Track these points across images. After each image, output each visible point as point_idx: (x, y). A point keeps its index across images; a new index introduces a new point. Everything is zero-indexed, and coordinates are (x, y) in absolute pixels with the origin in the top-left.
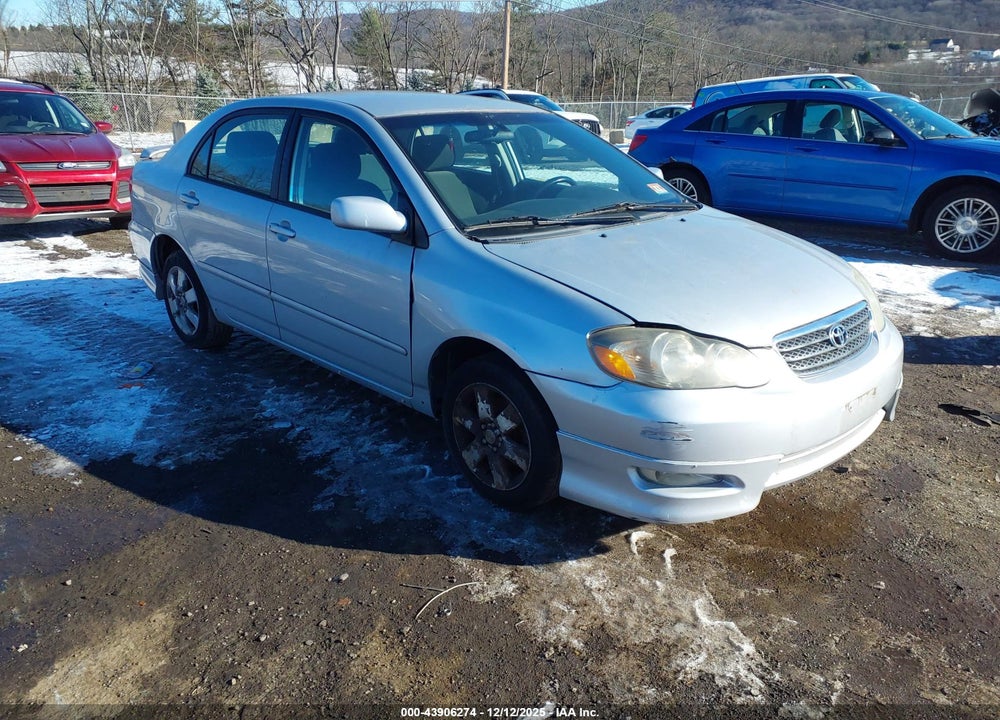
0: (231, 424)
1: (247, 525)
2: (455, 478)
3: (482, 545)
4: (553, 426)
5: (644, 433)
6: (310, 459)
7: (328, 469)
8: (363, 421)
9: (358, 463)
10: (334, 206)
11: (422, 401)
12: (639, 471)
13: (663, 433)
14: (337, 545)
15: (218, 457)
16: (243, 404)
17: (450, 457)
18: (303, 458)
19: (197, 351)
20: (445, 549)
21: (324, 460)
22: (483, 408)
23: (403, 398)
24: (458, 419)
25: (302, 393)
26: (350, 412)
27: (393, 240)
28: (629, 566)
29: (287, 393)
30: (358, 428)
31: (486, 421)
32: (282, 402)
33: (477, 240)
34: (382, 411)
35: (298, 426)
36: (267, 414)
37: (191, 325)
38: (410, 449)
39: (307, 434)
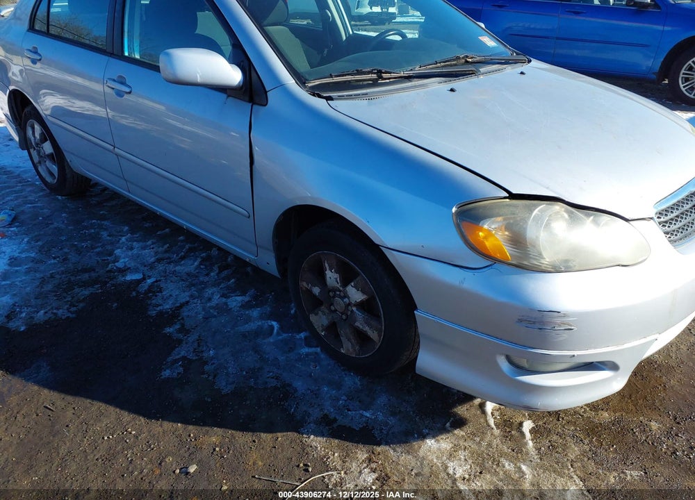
0: (86, 276)
1: (93, 397)
2: (302, 335)
3: (335, 420)
4: (411, 306)
5: (520, 321)
6: (161, 313)
7: (177, 326)
8: (212, 270)
9: (207, 318)
10: (162, 58)
11: (268, 261)
12: (509, 359)
13: (542, 323)
14: (186, 421)
15: (70, 315)
16: (98, 254)
17: (296, 311)
18: (153, 313)
19: (60, 197)
20: (296, 425)
21: (174, 315)
22: (332, 277)
23: (248, 256)
24: (305, 284)
25: (154, 241)
26: (199, 260)
27: (229, 96)
28: (490, 445)
29: (141, 241)
30: (207, 279)
31: (334, 290)
32: (135, 251)
33: (320, 96)
34: (229, 259)
35: (150, 277)
36: (120, 264)
37: (51, 174)
38: (257, 302)
39: (158, 287)
